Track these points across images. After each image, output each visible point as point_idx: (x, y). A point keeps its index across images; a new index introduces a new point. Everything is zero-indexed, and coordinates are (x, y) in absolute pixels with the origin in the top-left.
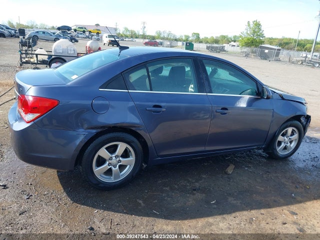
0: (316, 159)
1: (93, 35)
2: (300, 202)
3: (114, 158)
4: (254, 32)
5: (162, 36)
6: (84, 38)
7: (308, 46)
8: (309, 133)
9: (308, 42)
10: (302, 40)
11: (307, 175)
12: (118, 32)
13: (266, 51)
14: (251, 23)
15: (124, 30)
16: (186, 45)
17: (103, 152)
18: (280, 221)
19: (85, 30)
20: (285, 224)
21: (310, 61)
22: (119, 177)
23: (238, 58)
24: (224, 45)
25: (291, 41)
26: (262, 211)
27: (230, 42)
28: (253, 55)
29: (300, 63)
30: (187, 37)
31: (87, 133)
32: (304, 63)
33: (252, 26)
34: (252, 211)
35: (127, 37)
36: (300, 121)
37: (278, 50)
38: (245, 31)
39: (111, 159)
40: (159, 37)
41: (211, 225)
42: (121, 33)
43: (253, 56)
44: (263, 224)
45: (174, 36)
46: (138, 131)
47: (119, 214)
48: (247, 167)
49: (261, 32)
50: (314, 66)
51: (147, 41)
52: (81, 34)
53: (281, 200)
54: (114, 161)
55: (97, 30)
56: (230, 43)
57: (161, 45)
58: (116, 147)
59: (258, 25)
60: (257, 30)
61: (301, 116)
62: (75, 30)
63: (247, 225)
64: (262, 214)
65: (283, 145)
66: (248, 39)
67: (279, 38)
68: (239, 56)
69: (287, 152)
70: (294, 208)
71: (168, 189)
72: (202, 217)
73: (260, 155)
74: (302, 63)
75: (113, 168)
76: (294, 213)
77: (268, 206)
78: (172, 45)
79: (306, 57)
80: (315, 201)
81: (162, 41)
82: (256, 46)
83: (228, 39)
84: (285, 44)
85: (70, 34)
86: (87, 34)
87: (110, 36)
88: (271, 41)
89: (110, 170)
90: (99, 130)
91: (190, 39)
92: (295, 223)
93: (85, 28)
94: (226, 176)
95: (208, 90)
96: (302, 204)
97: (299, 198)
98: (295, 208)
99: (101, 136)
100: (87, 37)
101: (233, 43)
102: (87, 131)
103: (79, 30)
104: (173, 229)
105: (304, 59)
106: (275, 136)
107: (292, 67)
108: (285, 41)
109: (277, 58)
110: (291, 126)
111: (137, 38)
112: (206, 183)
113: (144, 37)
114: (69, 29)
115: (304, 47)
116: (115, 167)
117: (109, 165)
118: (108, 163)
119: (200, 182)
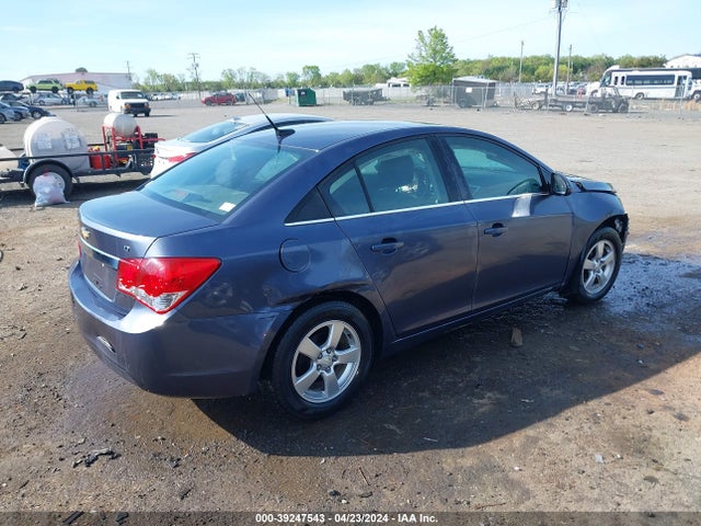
0: (647, 292)
1: (78, 96)
2: (658, 371)
3: (325, 353)
4: (435, 52)
5: (237, 80)
6: (56, 104)
7: (541, 69)
8: (630, 247)
9: (538, 60)
10: (527, 59)
11: (647, 324)
12: (134, 81)
13: (469, 90)
14: (426, 34)
15: (147, 75)
16: (299, 95)
17: (307, 346)
18: (641, 410)
19: (58, 86)
20: (652, 412)
21: (555, 101)
22: (338, 389)
23: (414, 111)
24: (378, 86)
25: (507, 64)
26: (606, 399)
27: (389, 78)
28: (441, 100)
29: (538, 106)
30: (294, 77)
31: (277, 314)
32: (544, 107)
33: (427, 40)
34: (589, 403)
35: (157, 91)
36: (614, 227)
37: (491, 85)
38: (417, 53)
39: (320, 356)
40: (231, 84)
41: (535, 440)
42: (142, 83)
43: (442, 104)
44: (618, 421)
45: (265, 77)
46: (363, 294)
47: (369, 457)
48: (543, 327)
49: (448, 50)
50: (563, 111)
51: (207, 95)
52: (48, 96)
53: (626, 374)
54: (326, 359)
55: (86, 82)
56: (389, 81)
57: (243, 100)
58: (326, 331)
59: (439, 37)
60: (438, 47)
61: (615, 217)
62: (33, 89)
63: (594, 428)
64: (608, 404)
65: (592, 276)
66: (425, 68)
67: (482, 59)
68: (414, 108)
69: (599, 289)
70: (652, 383)
71: (426, 394)
72: (514, 431)
73: (552, 301)
74: (540, 107)
75: (326, 374)
76: (657, 393)
77: (610, 388)
78: (267, 98)
79: (546, 94)
80: (680, 365)
81: (241, 91)
82: (444, 81)
83: (380, 72)
84: (497, 70)
85: (21, 98)
86: (63, 93)
87: (126, 95)
88: (469, 66)
89: (320, 379)
90: (297, 304)
91: (300, 80)
92: (666, 408)
93: (57, 82)
94: (515, 351)
95: (464, 194)
96: (662, 375)
97: (653, 366)
98: (654, 384)
99: (300, 314)
100: (65, 102)
101: (394, 80)
102: (276, 309)
103: (42, 86)
104: (476, 461)
105: (543, 98)
106: (580, 262)
107: (524, 116)
108: (496, 64)
109: (491, 101)
110: (601, 239)
111: (180, 90)
112: (488, 371)
113: (197, 86)
114: (17, 87)
115: (533, 74)
116: (328, 371)
117: (318, 369)
118: (315, 364)
119: (477, 370)
